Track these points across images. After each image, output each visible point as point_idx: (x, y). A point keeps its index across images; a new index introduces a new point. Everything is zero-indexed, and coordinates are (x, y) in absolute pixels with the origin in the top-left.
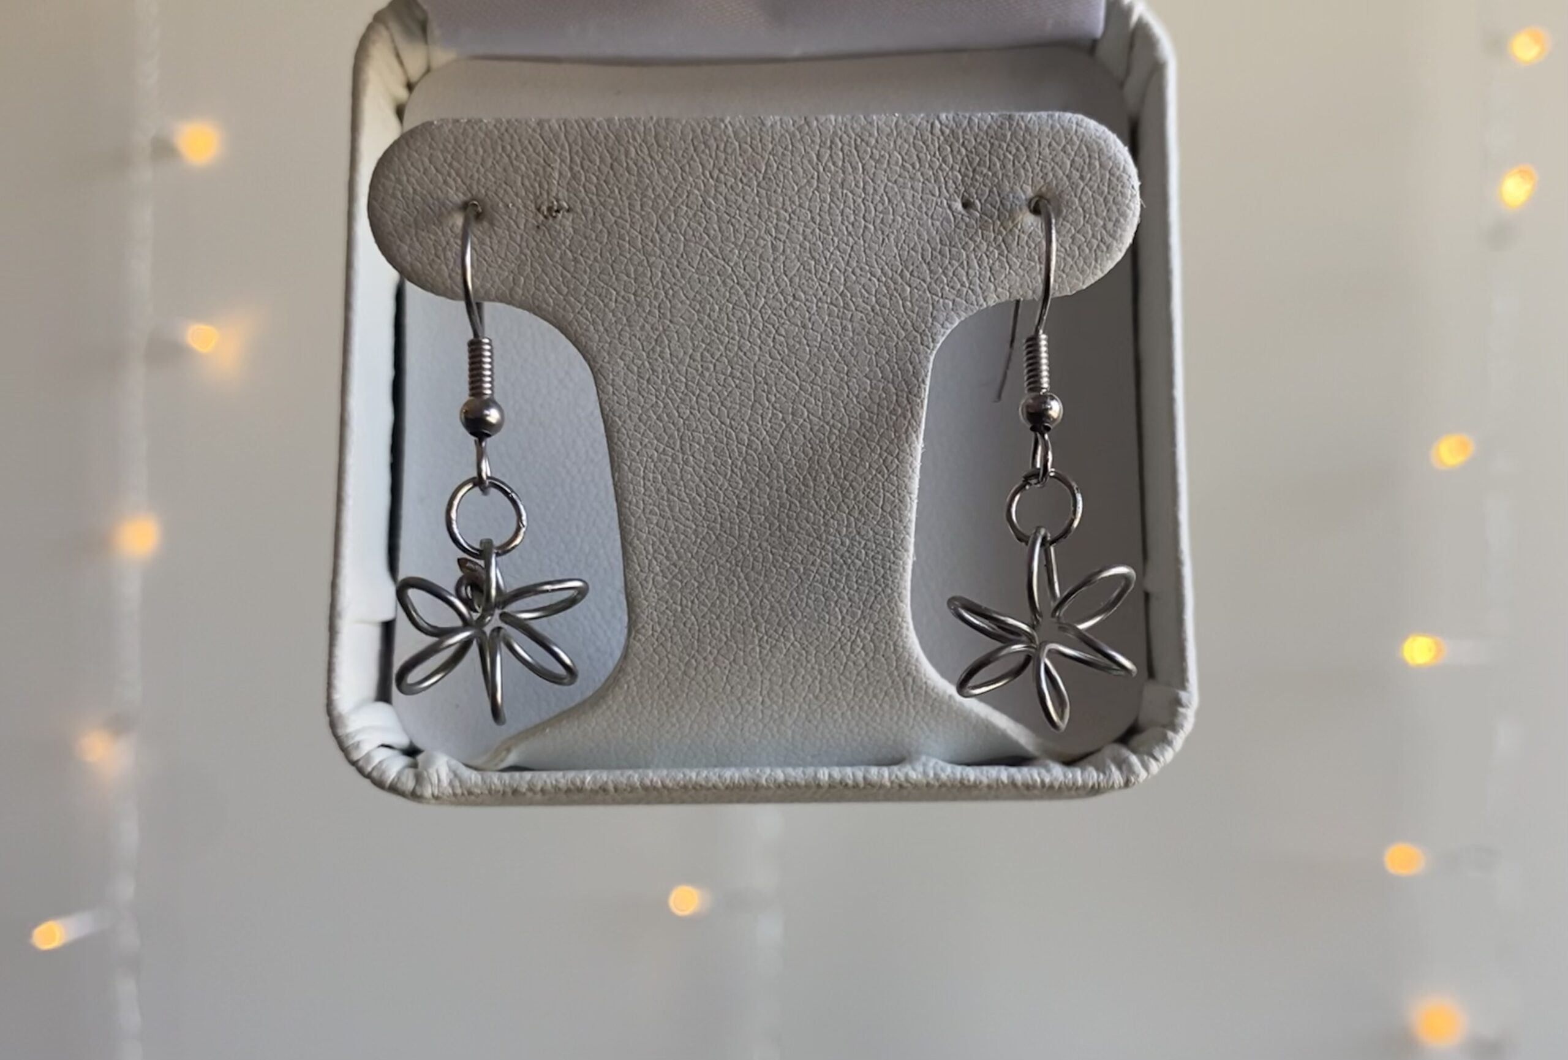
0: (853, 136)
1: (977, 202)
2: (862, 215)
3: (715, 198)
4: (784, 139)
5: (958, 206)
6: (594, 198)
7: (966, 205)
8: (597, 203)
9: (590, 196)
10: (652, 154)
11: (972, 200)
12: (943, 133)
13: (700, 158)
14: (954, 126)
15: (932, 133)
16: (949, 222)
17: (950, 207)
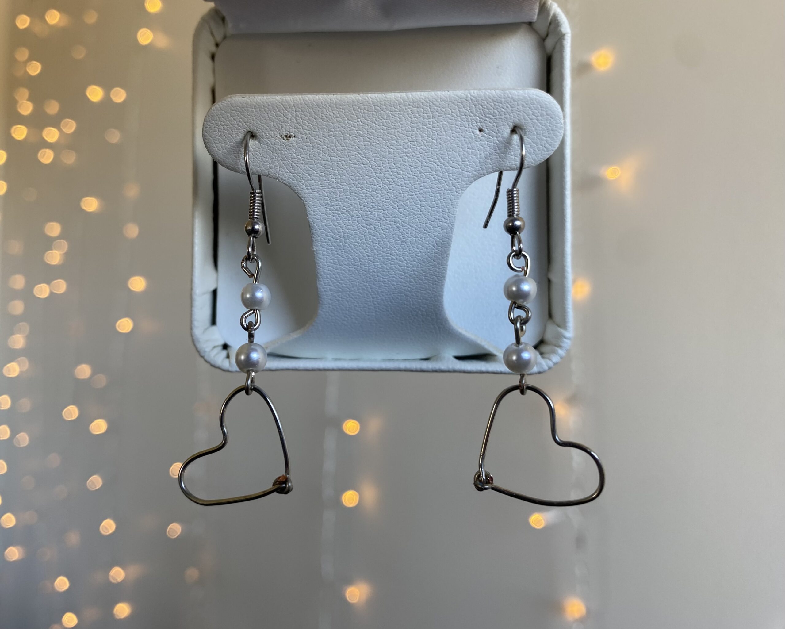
0: (429, 101)
1: (486, 130)
2: (431, 137)
3: (363, 131)
4: (396, 104)
5: (478, 132)
6: (307, 132)
7: (481, 130)
8: (308, 133)
9: (305, 130)
10: (334, 112)
11: (483, 129)
12: (471, 99)
13: (356, 113)
14: (477, 96)
15: (466, 100)
16: (472, 138)
17: (473, 132)
